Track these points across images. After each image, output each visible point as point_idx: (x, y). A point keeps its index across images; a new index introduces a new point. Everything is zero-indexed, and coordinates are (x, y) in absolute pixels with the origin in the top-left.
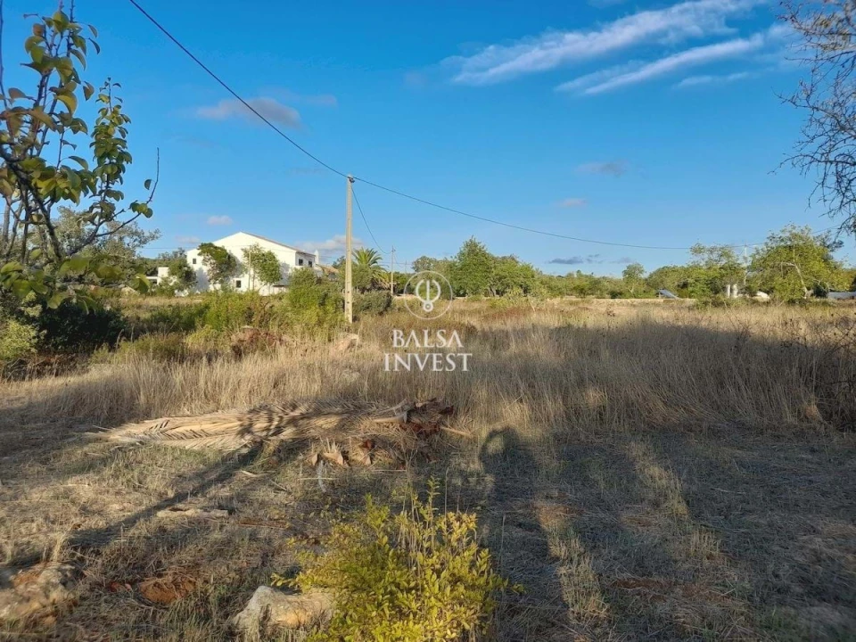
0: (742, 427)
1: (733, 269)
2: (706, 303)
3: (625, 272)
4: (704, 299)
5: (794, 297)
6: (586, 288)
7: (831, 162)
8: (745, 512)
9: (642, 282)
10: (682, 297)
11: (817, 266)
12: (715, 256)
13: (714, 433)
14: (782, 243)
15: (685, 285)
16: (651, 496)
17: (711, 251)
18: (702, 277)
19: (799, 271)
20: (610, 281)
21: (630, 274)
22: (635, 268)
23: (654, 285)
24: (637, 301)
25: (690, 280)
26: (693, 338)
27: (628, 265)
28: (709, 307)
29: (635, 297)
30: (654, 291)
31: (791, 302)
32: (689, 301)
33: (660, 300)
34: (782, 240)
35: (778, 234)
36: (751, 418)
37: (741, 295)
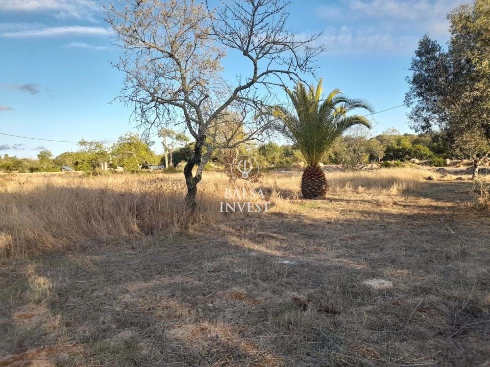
0: (100, 242)
1: (103, 154)
2: (89, 174)
3: (39, 156)
4: (88, 171)
5: (134, 169)
6: (11, 166)
7: (138, 101)
8: (93, 291)
9: (51, 162)
10: (77, 171)
11: (143, 153)
12: (93, 147)
13: (84, 249)
14: (126, 141)
15: (77, 163)
16: (37, 296)
17: (91, 144)
18: (86, 159)
19: (135, 156)
20: (29, 161)
21: (43, 156)
22: (45, 153)
23: (59, 163)
24: (48, 174)
25: (79, 161)
26: (77, 194)
27: (41, 151)
28: (91, 176)
29: (47, 171)
30: (59, 167)
31: (133, 172)
32: (80, 173)
33: (63, 172)
34: (126, 140)
35: (124, 136)
36: (105, 236)
37: (109, 169)
